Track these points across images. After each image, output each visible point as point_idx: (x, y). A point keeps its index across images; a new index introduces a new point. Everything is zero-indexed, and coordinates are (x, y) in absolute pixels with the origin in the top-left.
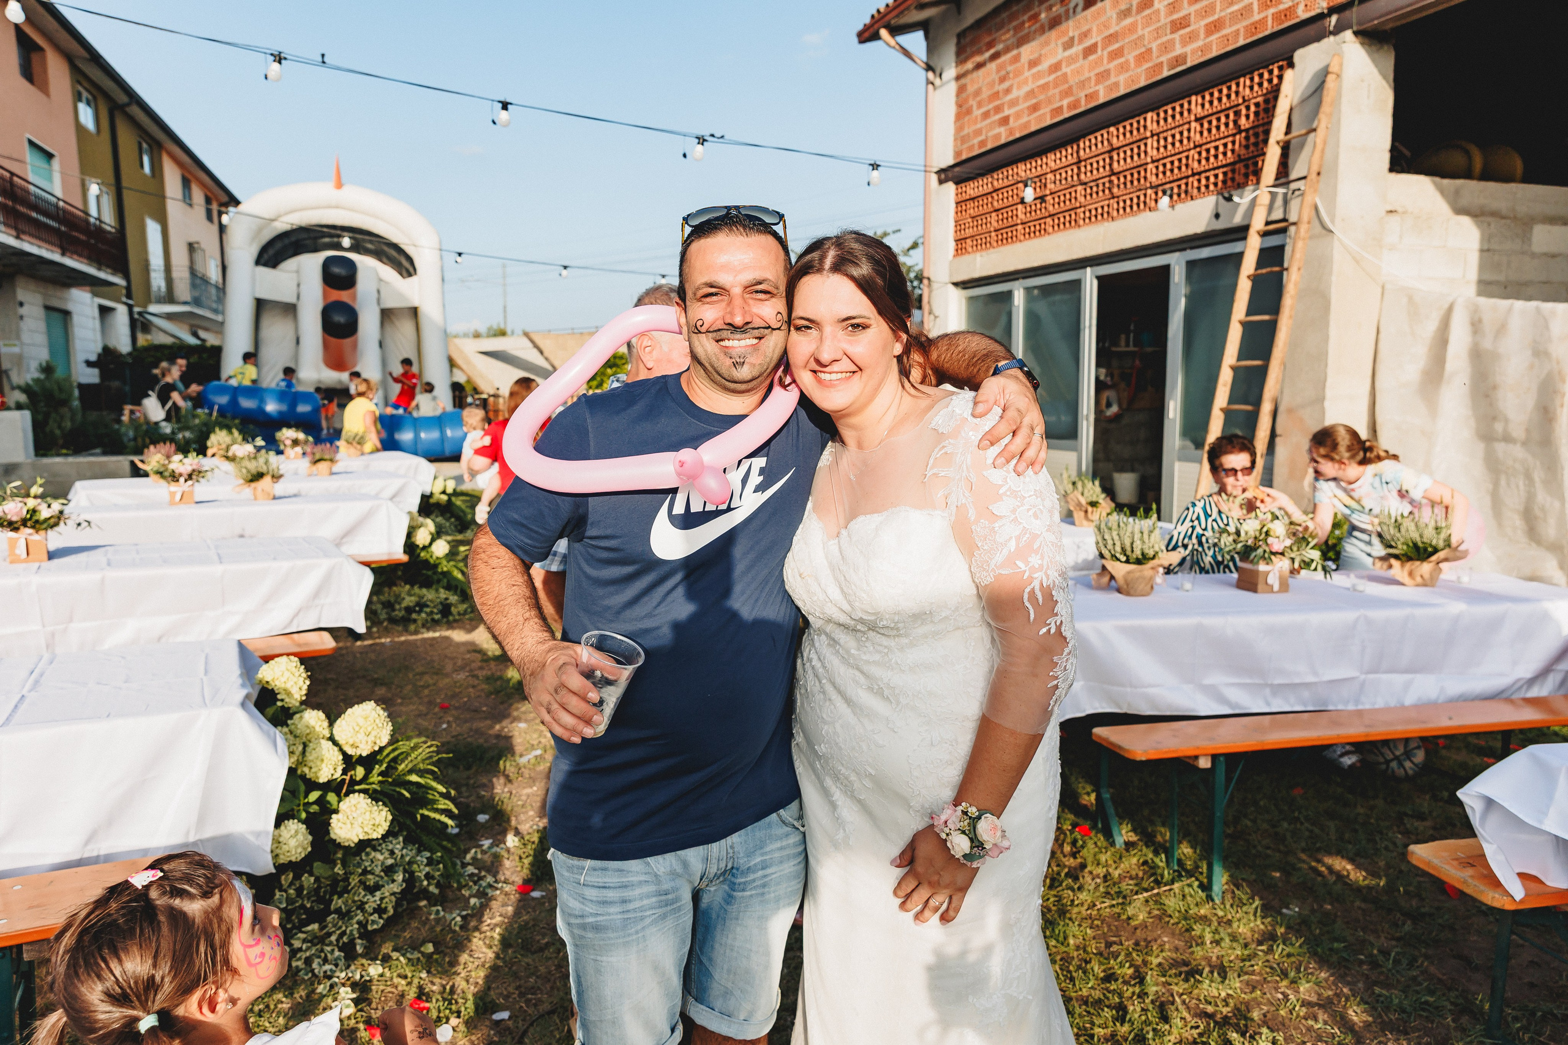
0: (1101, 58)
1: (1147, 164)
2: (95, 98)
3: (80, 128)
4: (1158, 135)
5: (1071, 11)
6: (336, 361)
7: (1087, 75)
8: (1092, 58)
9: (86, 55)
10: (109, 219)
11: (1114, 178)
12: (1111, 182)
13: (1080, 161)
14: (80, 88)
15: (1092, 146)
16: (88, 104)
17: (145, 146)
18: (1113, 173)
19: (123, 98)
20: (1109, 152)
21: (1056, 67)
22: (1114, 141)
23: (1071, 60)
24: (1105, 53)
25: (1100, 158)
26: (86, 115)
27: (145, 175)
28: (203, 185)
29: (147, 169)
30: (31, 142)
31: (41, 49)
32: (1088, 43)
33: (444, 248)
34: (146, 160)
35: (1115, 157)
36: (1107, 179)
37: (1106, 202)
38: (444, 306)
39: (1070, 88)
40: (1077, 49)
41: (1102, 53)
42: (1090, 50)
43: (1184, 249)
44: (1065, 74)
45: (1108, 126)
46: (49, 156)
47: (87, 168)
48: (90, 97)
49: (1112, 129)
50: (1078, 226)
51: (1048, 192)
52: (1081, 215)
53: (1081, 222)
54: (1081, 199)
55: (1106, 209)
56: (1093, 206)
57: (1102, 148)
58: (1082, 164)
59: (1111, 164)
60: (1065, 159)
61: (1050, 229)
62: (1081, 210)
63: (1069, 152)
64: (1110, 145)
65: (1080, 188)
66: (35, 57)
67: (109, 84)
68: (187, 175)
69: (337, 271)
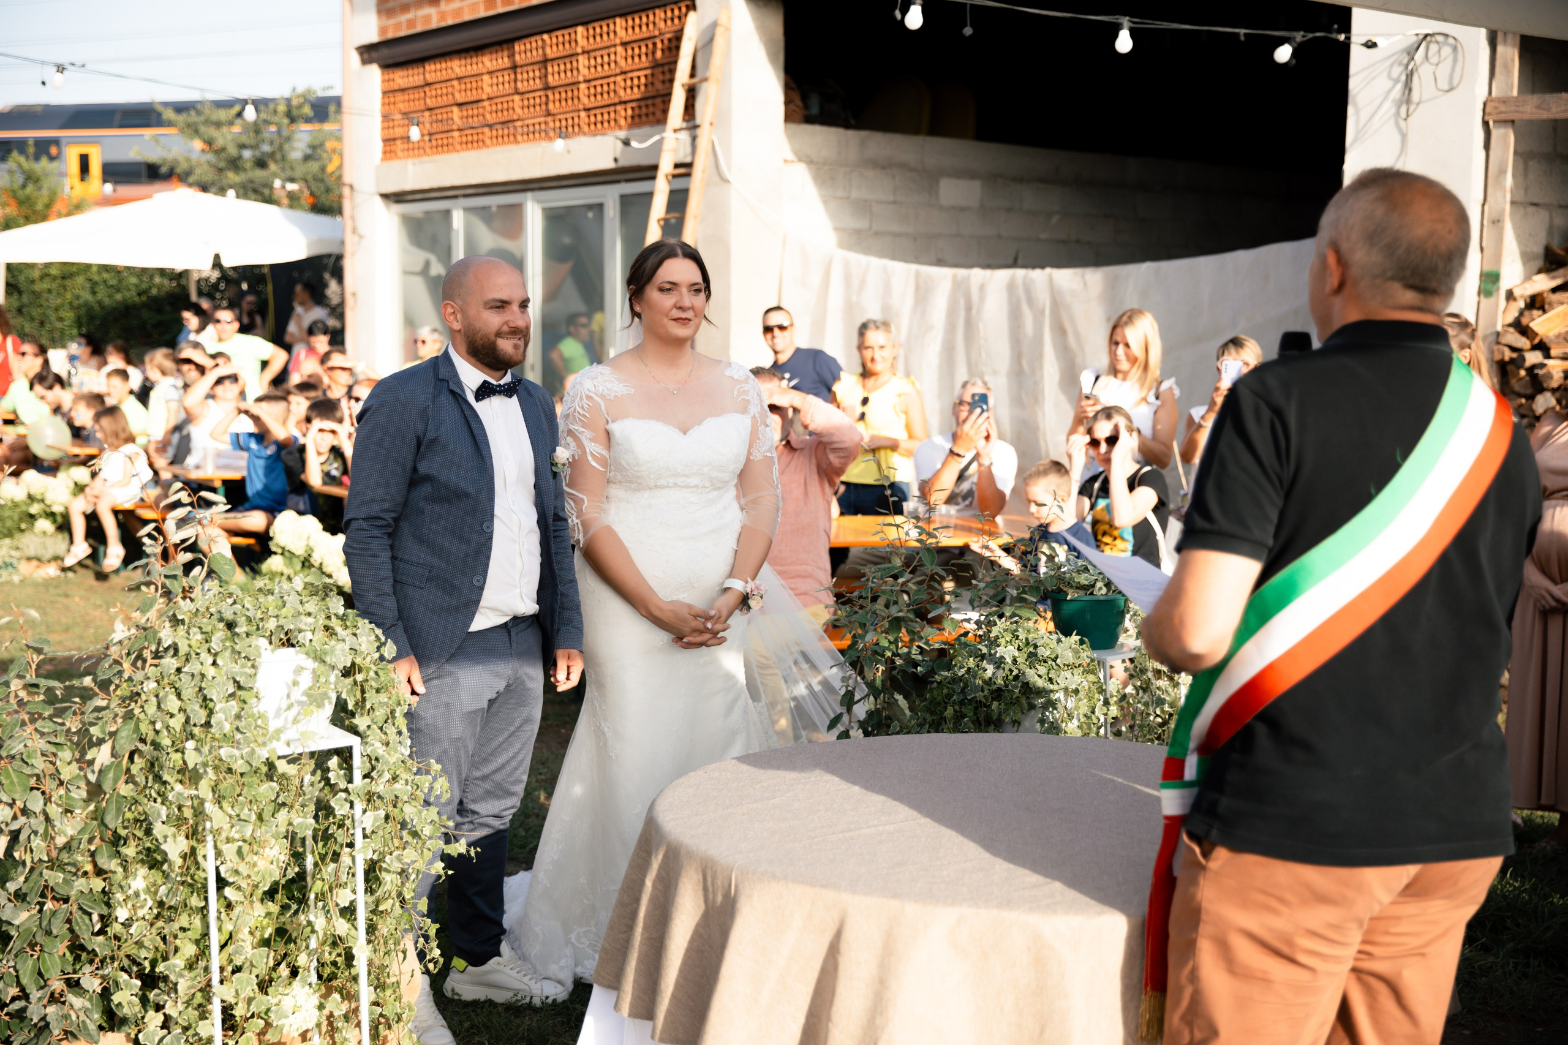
1: (579, 83)
4: (588, 52)
11: (550, 93)
12: (547, 96)
13: (514, 67)
15: (526, 51)
18: (547, 88)
20: (545, 61)
22: (548, 50)
25: (536, 67)
35: (550, 69)
36: (543, 92)
37: (542, 119)
43: (618, 182)
45: (542, 33)
49: (546, 37)
50: (516, 142)
51: (484, 97)
52: (520, 130)
53: (519, 138)
54: (519, 111)
55: (543, 126)
56: (530, 122)
57: (537, 56)
58: (519, 70)
59: (546, 76)
60: (501, 60)
61: (488, 142)
62: (519, 124)
63: (506, 53)
64: (544, 54)
65: (517, 98)
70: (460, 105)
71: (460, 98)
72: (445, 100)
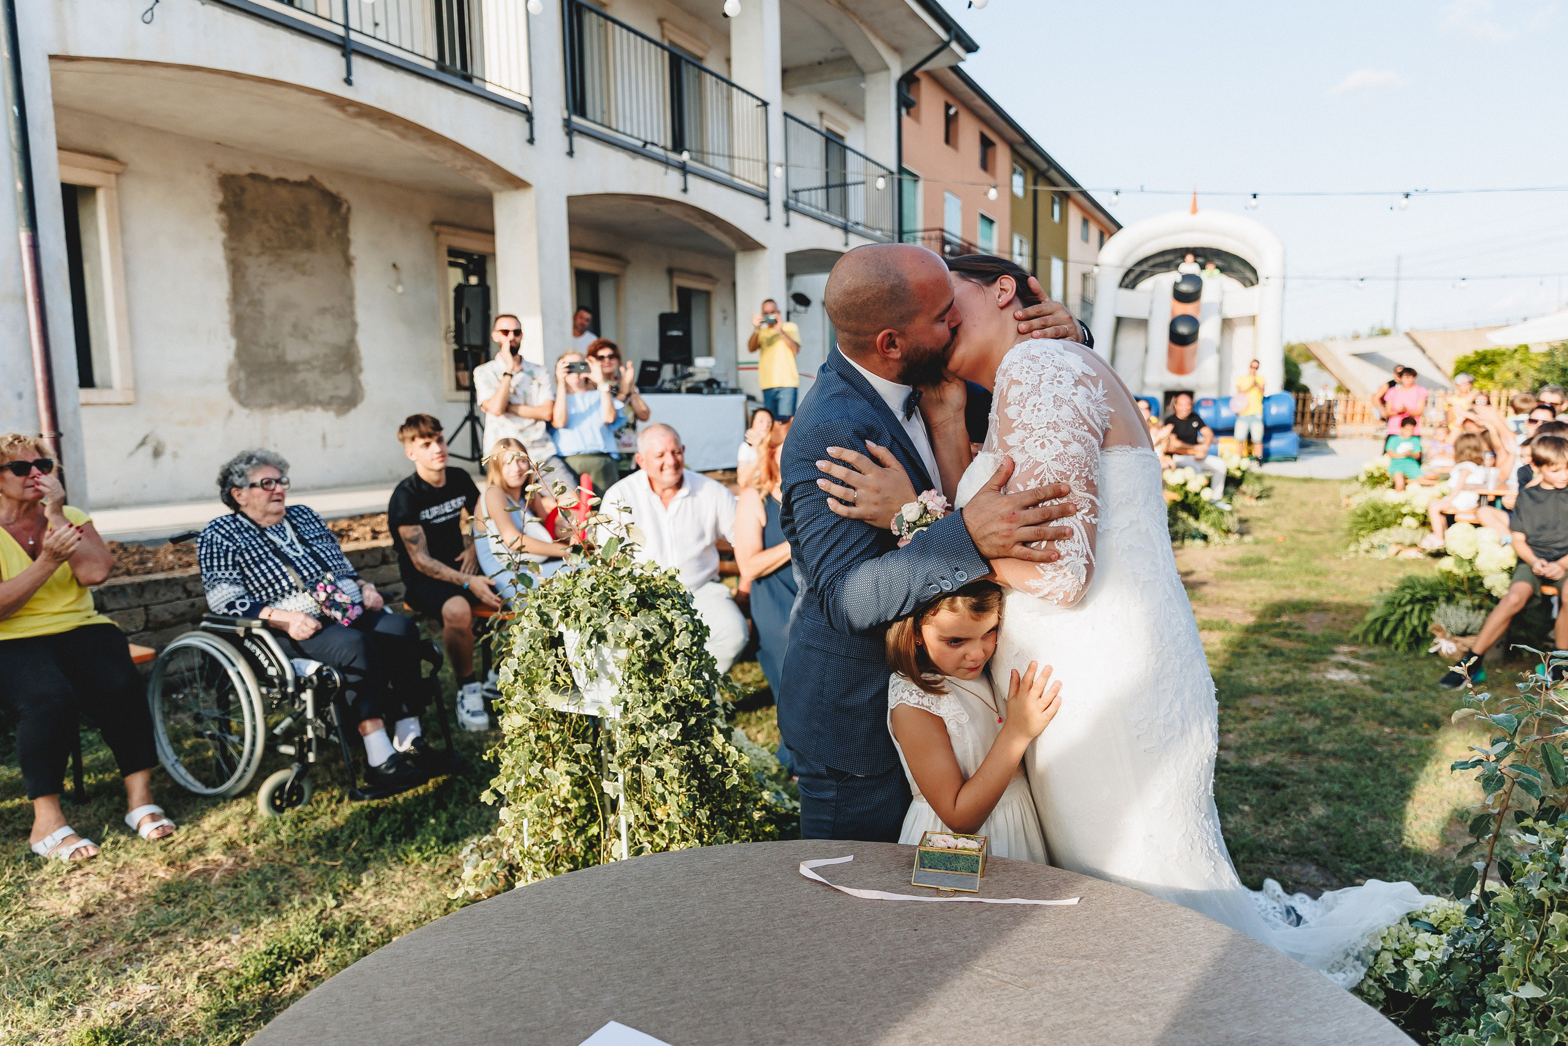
2: (1025, 170)
3: (1013, 196)
6: (1179, 368)
9: (1021, 139)
10: (1026, 261)
14: (1016, 166)
16: (1020, 175)
17: (1057, 199)
19: (1044, 165)
26: (1018, 185)
27: (1054, 223)
28: (1099, 222)
29: (1057, 217)
30: (983, 217)
31: (993, 146)
34: (1057, 208)
38: (1282, 312)
46: (992, 222)
47: (1015, 227)
48: (1021, 170)
66: (990, 151)
67: (1035, 158)
68: (1087, 217)
69: (1185, 288)
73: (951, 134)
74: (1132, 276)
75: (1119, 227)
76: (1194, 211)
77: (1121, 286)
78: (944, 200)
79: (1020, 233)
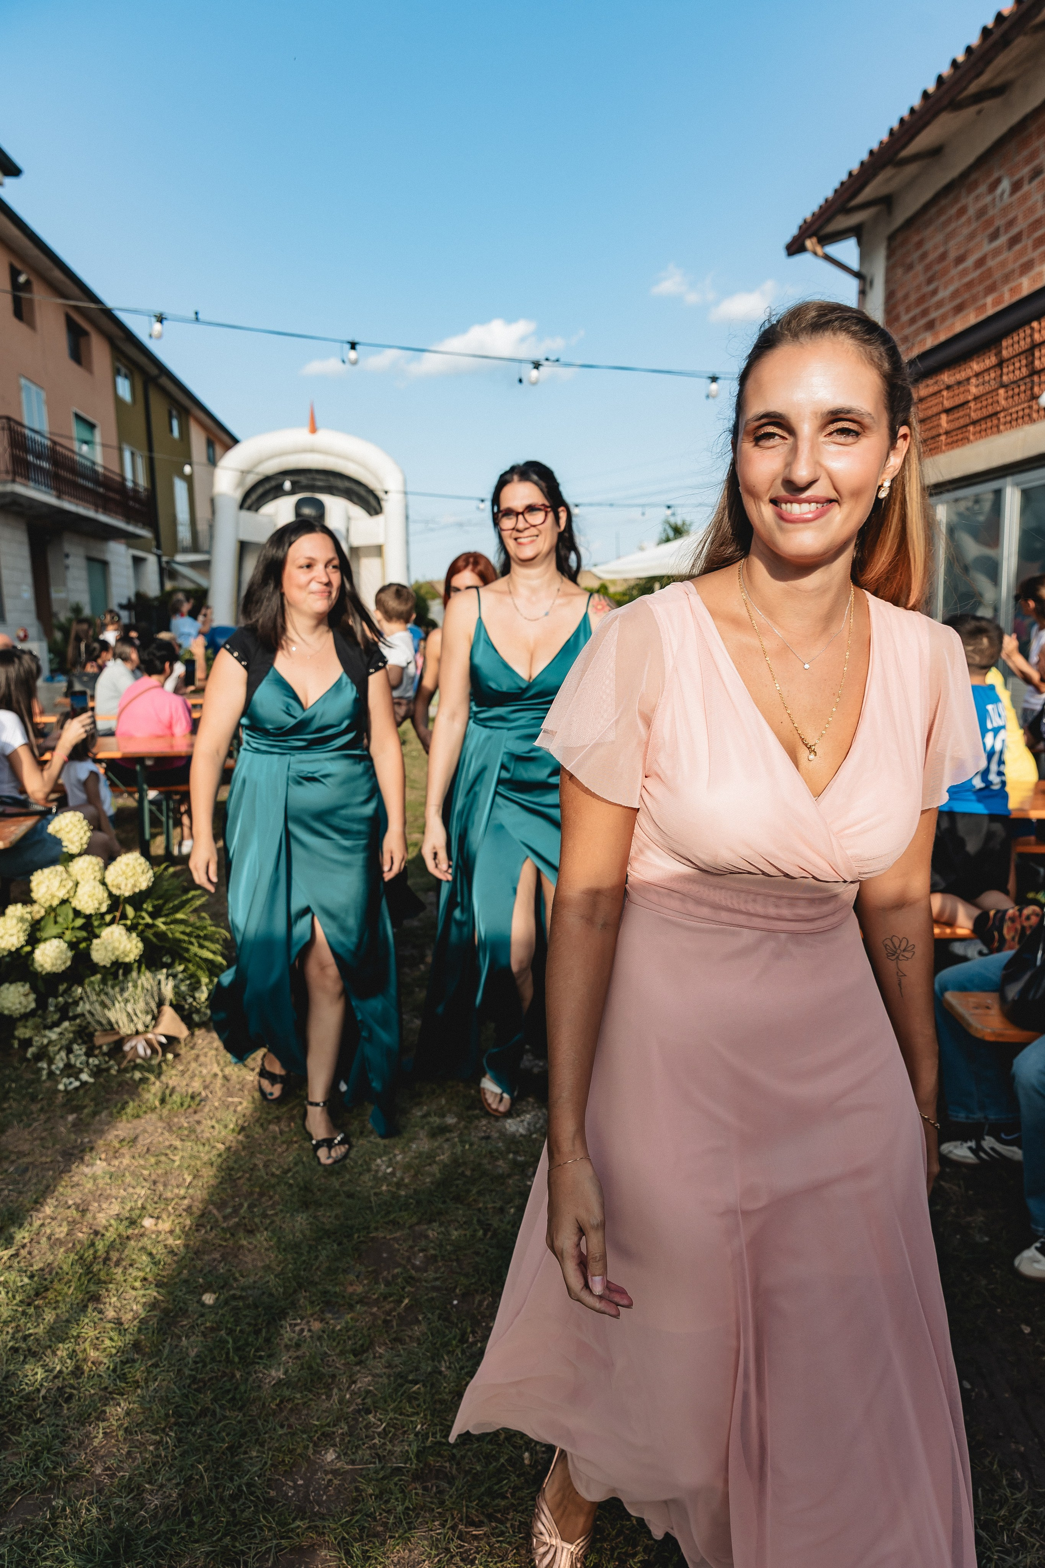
0: (1025, 248)
2: (131, 373)
3: (119, 401)
5: (997, 199)
7: (1010, 267)
8: (1018, 247)
9: (123, 336)
10: (142, 481)
11: (1035, 377)
12: (1032, 381)
13: (1002, 362)
14: (119, 365)
15: (1013, 344)
16: (126, 377)
17: (174, 413)
18: (1033, 373)
19: (154, 371)
20: (1032, 348)
21: (981, 262)
22: (1036, 336)
23: (996, 252)
24: (1030, 242)
25: (1022, 357)
26: (124, 388)
27: (174, 440)
29: (176, 433)
30: (79, 417)
31: (86, 334)
32: (1014, 231)
33: (409, 489)
34: (175, 424)
35: (1037, 354)
36: (1028, 380)
37: (1026, 405)
38: (407, 543)
39: (995, 283)
40: (1003, 240)
41: (1027, 242)
42: (1014, 241)
44: (990, 269)
45: (1030, 321)
46: (92, 426)
47: (124, 435)
48: (127, 372)
49: (1035, 324)
50: (999, 431)
51: (970, 398)
52: (1002, 420)
53: (1002, 427)
54: (1003, 402)
55: (1027, 411)
56: (1014, 410)
57: (1024, 345)
58: (1005, 365)
59: (1033, 362)
60: (991, 360)
61: (971, 437)
62: (1002, 414)
63: (994, 351)
64: (1032, 341)
65: (1002, 391)
66: (83, 341)
67: (142, 360)
68: (212, 437)
69: (307, 511)
70: (948, 411)
71: (947, 404)
72: (935, 410)
73: (25, 309)
74: (254, 497)
75: (236, 441)
76: (314, 430)
77: (241, 507)
78: (20, 388)
79: (131, 444)
